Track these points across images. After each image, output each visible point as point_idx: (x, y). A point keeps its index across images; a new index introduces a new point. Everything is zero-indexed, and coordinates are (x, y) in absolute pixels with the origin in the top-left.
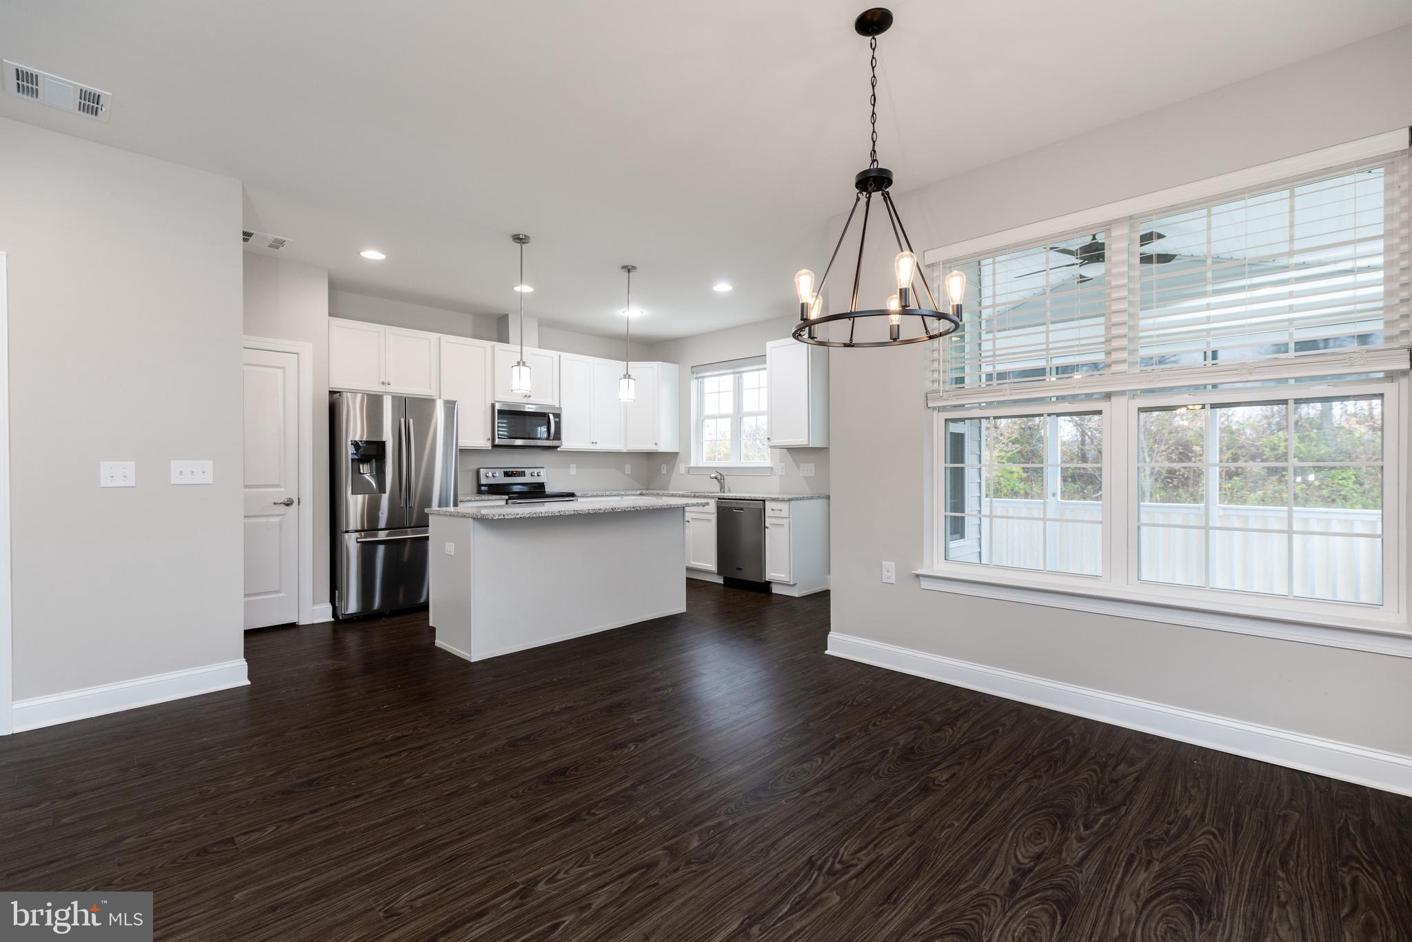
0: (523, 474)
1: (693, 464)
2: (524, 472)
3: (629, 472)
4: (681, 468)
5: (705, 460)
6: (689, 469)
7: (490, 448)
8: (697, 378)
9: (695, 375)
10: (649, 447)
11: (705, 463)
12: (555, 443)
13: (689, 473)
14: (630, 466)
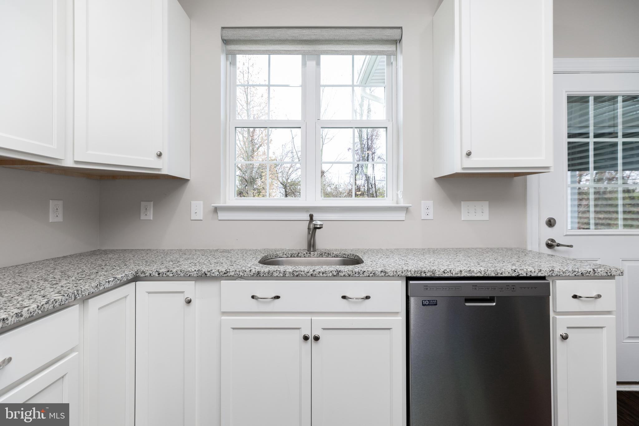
14: (60, 203)
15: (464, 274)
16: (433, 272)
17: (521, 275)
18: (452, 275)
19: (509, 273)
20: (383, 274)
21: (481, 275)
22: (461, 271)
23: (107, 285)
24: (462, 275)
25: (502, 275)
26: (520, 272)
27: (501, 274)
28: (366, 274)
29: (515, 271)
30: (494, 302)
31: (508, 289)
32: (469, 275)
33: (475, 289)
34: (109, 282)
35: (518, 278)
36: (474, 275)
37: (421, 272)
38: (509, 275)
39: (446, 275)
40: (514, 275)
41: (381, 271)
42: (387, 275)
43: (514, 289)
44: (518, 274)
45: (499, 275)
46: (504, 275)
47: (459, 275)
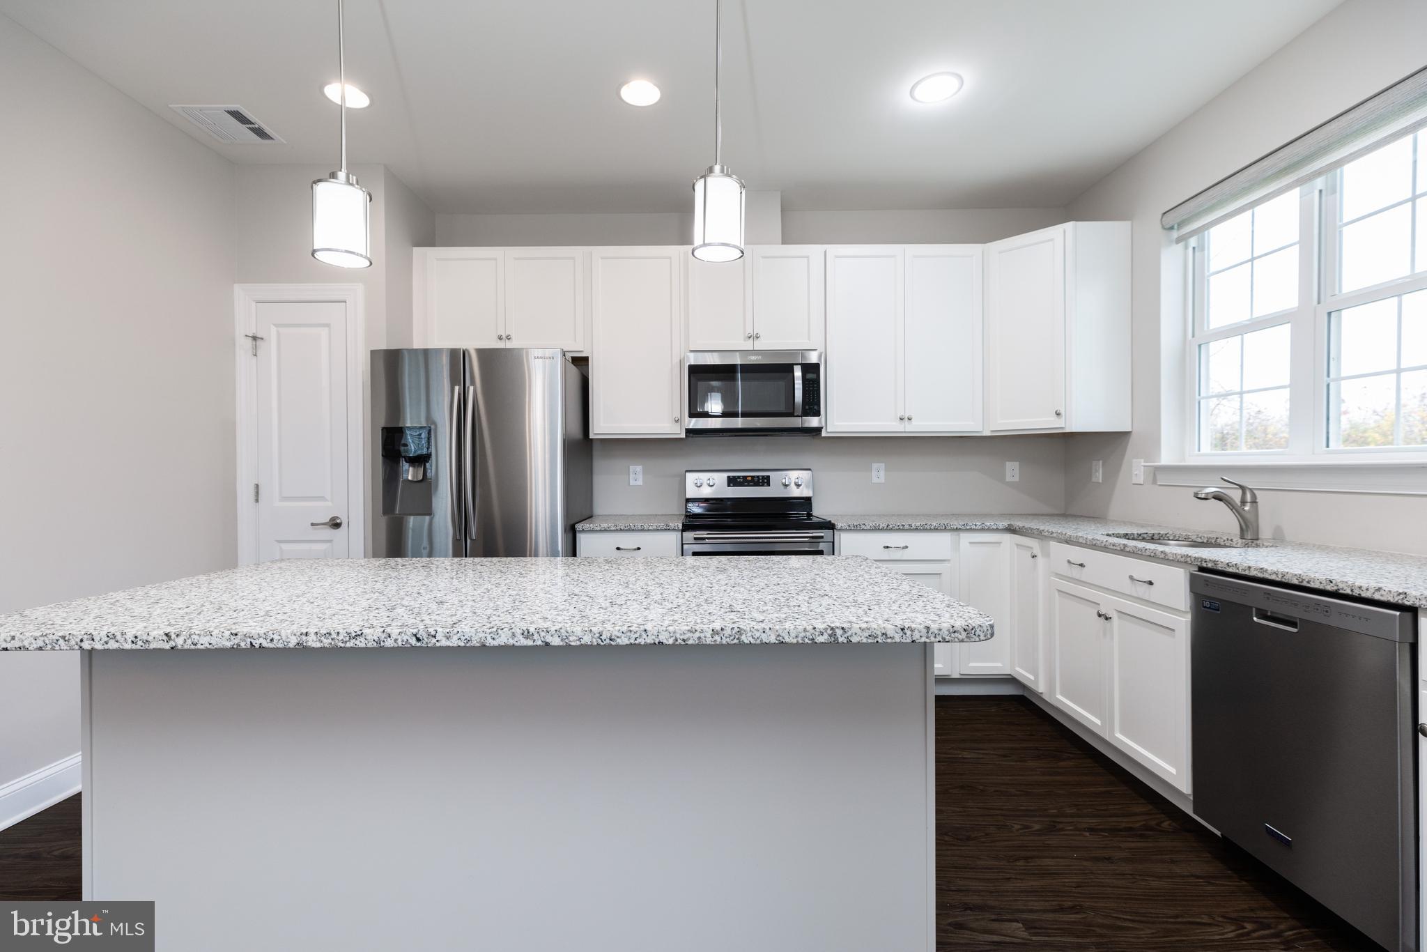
0: (765, 481)
1: (1167, 457)
2: (768, 477)
3: (1017, 479)
4: (1136, 468)
5: (1206, 448)
6: (1157, 472)
7: (683, 436)
8: (1178, 241)
9: (1175, 234)
10: (1043, 422)
11: (1205, 452)
12: (813, 422)
13: (1154, 482)
14: (1017, 464)
15: (1253, 573)
16: (1215, 562)
17: (1341, 591)
18: (1237, 571)
19: (1321, 583)
20: (1163, 556)
21: (1278, 579)
22: (1250, 567)
23: (974, 527)
24: (1251, 574)
25: (1308, 585)
26: (1341, 586)
27: (1308, 582)
28: (1148, 553)
29: (1331, 582)
30: (1296, 628)
31: (1317, 610)
32: (1260, 575)
33: (1268, 598)
34: (976, 525)
35: (1336, 594)
36: (1267, 576)
37: (1202, 561)
38: (1321, 587)
39: (1230, 570)
40: (1329, 588)
41: (1162, 552)
42: (1167, 558)
43: (1327, 611)
44: (1335, 588)
45: (1305, 584)
46: (1312, 585)
47: (1247, 573)
